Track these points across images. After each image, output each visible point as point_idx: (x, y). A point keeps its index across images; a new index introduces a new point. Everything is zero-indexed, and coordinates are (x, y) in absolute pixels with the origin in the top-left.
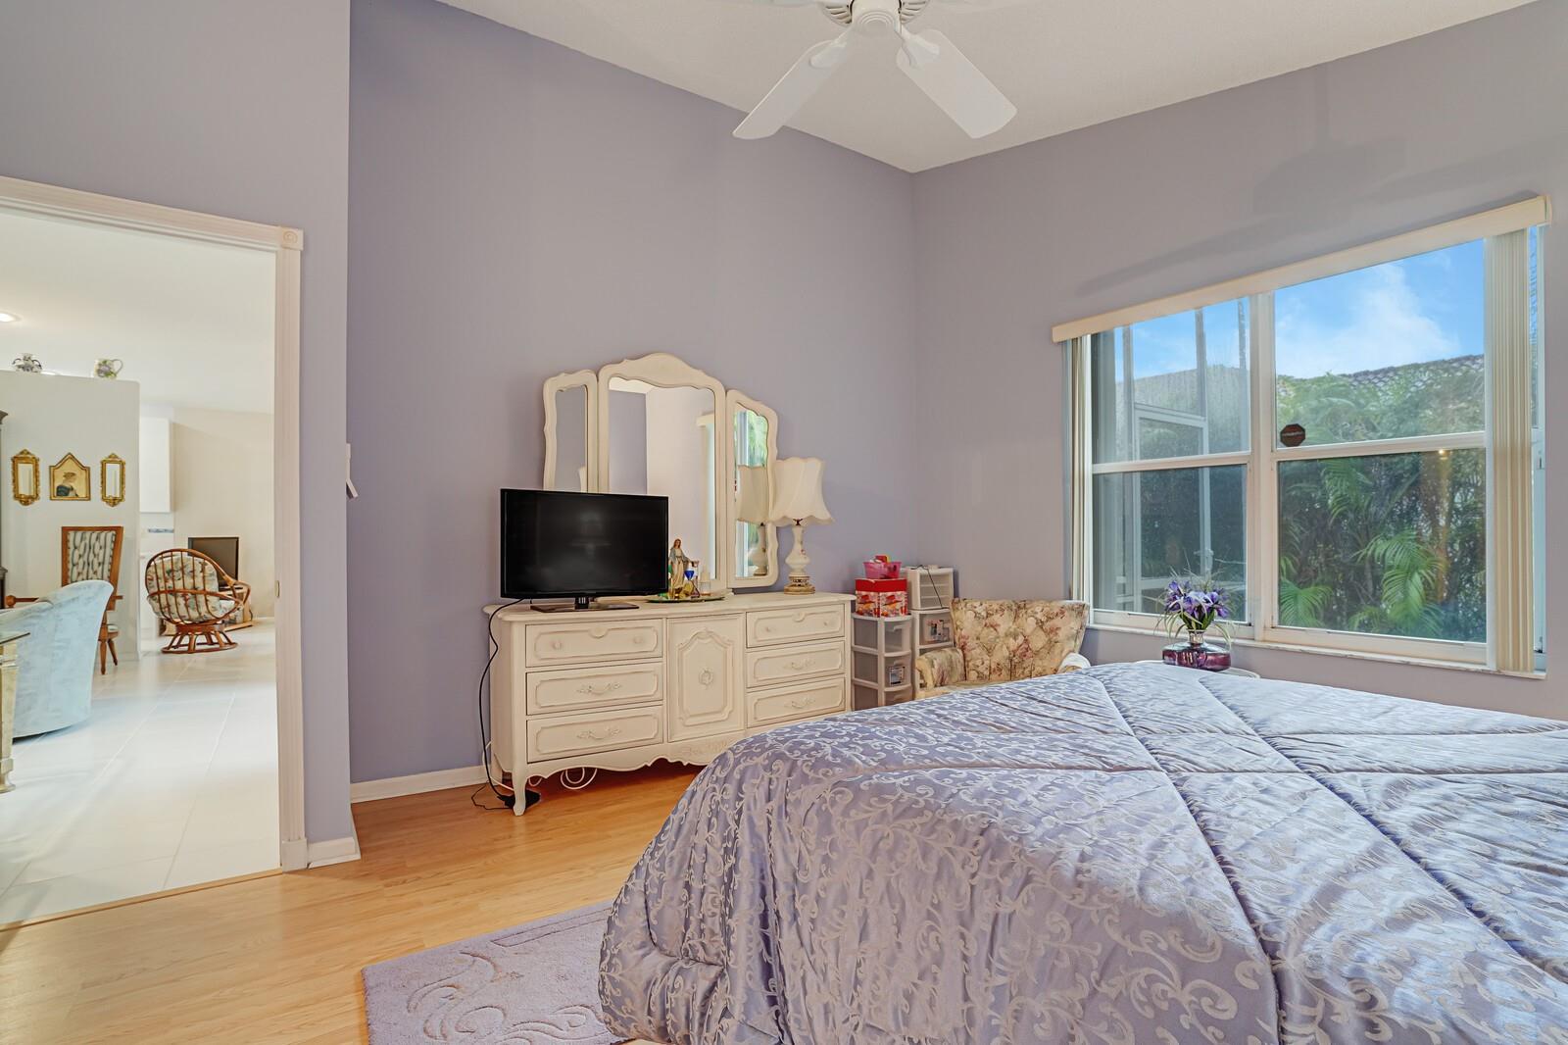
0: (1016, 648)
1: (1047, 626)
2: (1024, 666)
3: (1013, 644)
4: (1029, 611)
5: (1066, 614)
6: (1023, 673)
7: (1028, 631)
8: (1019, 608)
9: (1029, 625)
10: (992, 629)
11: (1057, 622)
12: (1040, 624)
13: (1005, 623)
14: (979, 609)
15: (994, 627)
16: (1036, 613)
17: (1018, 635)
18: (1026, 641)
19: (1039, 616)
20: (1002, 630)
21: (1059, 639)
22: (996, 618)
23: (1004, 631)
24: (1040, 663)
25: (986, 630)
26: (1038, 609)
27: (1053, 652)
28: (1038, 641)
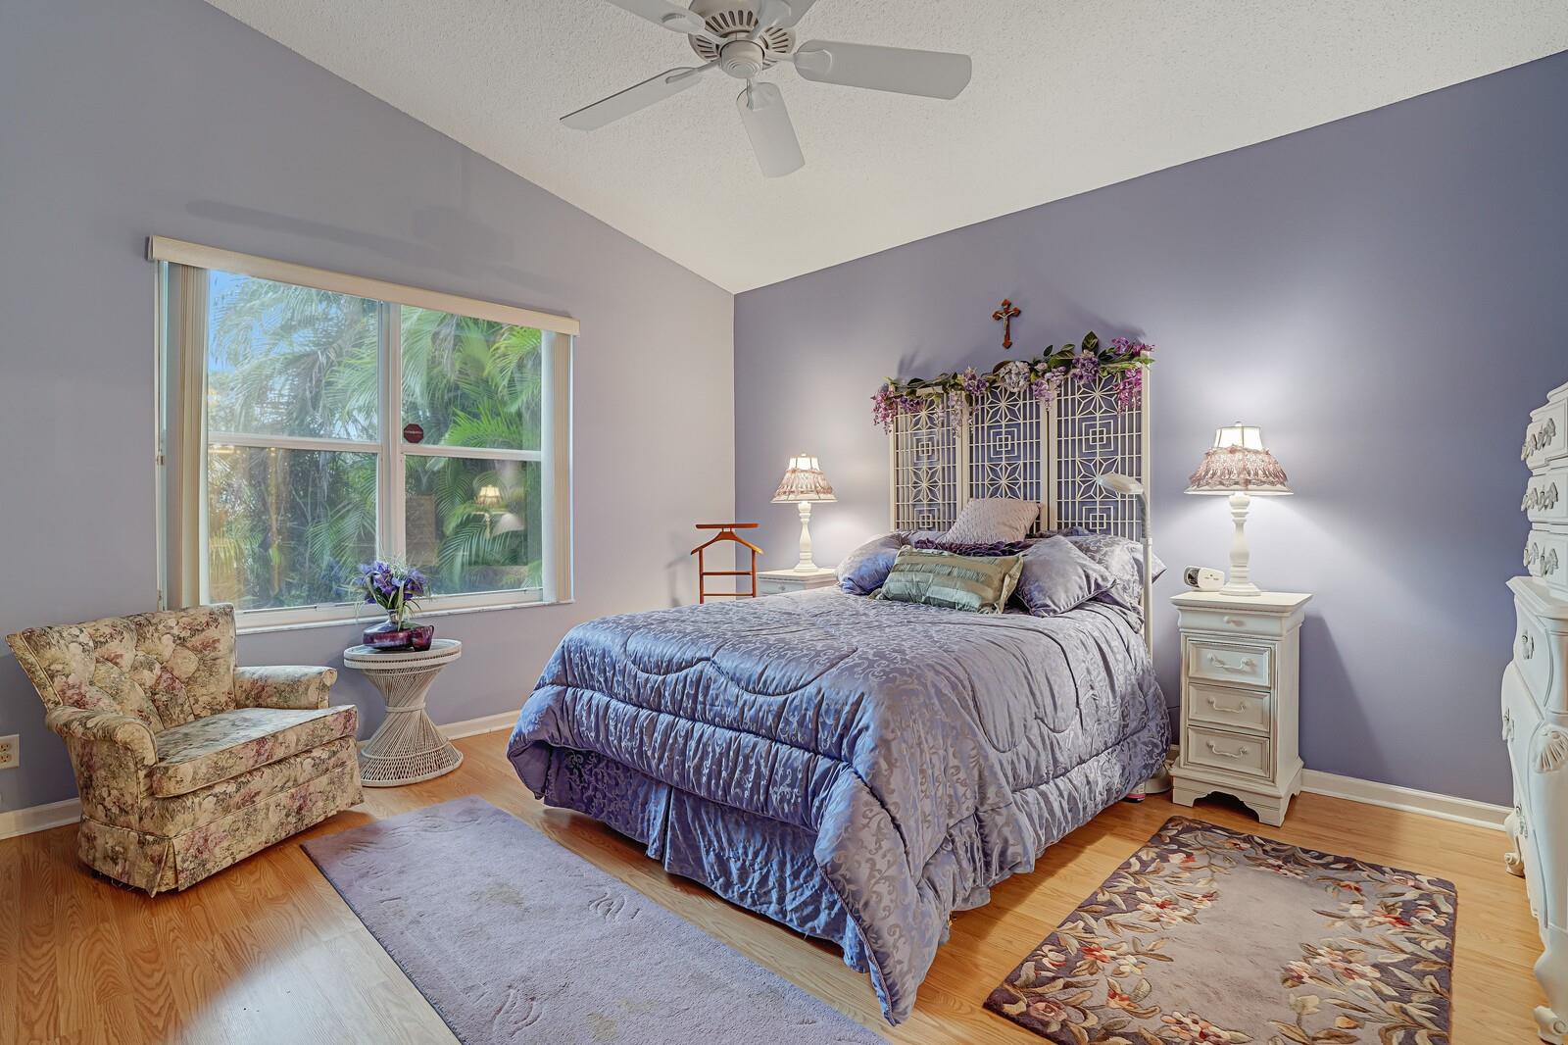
0: (154, 682)
1: (197, 640)
2: (180, 701)
3: (148, 677)
4: (160, 627)
5: (220, 620)
6: (182, 711)
7: (167, 653)
8: (141, 626)
9: (166, 646)
10: (110, 664)
11: (212, 633)
12: (181, 641)
13: (127, 650)
14: (84, 638)
15: (113, 660)
16: (172, 628)
17: (153, 664)
18: (164, 669)
19: (176, 631)
20: (127, 661)
21: (220, 654)
22: (114, 647)
23: (130, 662)
24: (204, 691)
25: (103, 669)
26: (172, 622)
27: (218, 672)
28: (187, 664)
